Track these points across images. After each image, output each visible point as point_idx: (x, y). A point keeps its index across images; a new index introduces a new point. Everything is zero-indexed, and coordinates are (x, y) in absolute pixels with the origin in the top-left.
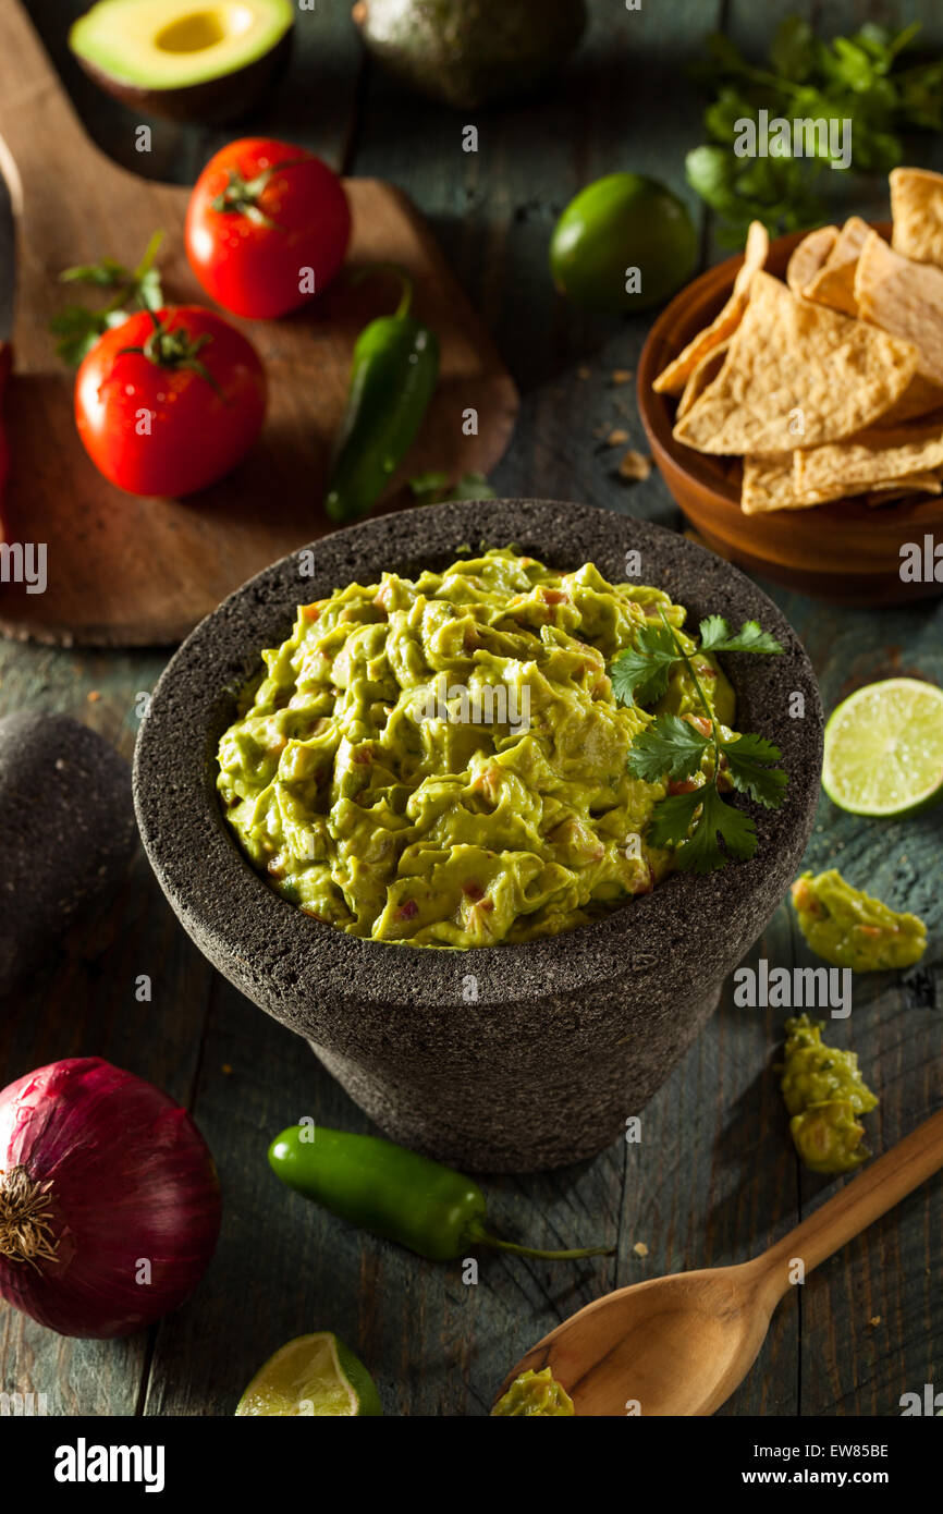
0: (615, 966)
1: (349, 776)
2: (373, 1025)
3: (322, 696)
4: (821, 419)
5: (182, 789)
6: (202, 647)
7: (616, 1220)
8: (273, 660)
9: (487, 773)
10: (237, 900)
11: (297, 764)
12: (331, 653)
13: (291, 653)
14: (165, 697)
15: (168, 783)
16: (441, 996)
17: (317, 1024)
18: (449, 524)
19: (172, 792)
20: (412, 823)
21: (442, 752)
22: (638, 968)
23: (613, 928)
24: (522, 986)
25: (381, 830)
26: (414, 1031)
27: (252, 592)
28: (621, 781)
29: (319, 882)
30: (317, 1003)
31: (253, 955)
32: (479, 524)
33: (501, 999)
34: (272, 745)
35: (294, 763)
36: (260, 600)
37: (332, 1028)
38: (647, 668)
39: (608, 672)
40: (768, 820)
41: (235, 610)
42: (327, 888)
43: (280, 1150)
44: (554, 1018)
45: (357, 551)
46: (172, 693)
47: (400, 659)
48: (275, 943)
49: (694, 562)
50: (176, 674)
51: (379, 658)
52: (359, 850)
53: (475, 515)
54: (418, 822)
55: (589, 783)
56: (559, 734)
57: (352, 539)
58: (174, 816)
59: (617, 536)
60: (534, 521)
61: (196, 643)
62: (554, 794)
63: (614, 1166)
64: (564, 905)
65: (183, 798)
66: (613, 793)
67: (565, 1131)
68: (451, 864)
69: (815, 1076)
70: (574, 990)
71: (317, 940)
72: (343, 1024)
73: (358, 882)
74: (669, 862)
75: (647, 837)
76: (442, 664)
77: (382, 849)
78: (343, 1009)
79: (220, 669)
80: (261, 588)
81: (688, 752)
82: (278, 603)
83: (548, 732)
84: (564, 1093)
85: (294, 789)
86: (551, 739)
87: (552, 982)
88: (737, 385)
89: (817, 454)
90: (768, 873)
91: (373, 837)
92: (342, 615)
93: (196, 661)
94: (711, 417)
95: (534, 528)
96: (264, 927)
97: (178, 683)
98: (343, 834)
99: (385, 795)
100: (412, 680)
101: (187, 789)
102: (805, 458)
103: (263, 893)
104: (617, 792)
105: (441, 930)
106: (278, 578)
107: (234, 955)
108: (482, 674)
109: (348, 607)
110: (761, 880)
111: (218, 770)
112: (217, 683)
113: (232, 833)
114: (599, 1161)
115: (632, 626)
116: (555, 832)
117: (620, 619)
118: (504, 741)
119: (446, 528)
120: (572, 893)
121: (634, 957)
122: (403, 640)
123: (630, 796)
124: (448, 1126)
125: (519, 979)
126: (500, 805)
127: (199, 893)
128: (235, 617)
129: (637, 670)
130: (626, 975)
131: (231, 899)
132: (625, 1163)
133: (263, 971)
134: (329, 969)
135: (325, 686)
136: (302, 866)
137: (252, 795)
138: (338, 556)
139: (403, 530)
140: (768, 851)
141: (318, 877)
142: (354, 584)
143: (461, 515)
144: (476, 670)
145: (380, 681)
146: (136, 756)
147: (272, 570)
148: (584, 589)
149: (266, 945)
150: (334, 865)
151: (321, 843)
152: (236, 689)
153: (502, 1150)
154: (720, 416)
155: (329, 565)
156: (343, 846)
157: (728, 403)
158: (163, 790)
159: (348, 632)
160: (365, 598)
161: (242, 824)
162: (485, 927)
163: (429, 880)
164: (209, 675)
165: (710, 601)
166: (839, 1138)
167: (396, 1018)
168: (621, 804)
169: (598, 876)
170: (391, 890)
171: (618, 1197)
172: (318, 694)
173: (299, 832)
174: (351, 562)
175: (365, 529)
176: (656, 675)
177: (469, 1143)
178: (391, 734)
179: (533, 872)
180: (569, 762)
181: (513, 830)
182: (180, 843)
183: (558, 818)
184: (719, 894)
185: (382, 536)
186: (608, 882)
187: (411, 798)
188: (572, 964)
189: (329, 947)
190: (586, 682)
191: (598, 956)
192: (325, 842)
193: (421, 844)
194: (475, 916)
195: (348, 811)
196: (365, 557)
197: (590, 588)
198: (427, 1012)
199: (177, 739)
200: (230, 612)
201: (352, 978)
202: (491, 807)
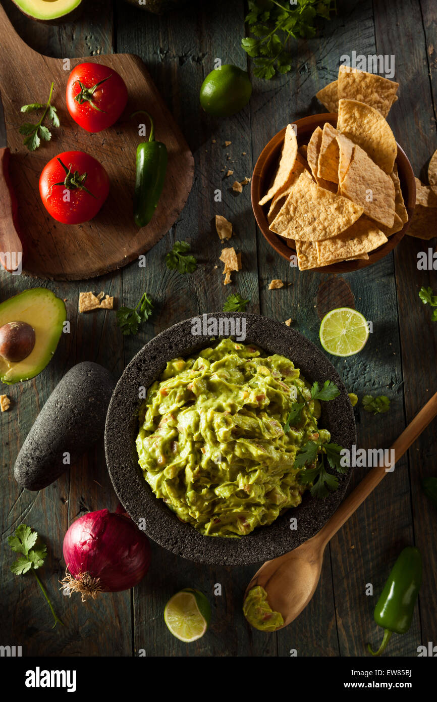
0: (294, 543)
3: (173, 432)
4: (325, 229)
5: (125, 466)
6: (121, 395)
8: (151, 408)
9: (246, 487)
10: (155, 519)
11: (172, 475)
12: (175, 415)
13: (157, 407)
14: (112, 421)
15: (120, 464)
16: (235, 560)
19: (122, 468)
20: (218, 497)
21: (226, 472)
25: (207, 502)
27: (135, 364)
29: (184, 512)
34: (159, 462)
35: (170, 474)
36: (139, 369)
41: (131, 375)
42: (188, 515)
46: (114, 419)
47: (207, 437)
48: (172, 539)
49: (300, 344)
50: (113, 408)
51: (198, 433)
52: (199, 509)
58: (125, 480)
59: (270, 331)
61: (119, 393)
62: (268, 483)
65: (127, 471)
68: (234, 513)
71: (187, 537)
73: (199, 516)
76: (224, 441)
79: (130, 405)
80: (139, 362)
82: (146, 370)
86: (268, 467)
88: (292, 209)
89: (324, 243)
91: (204, 505)
92: (177, 398)
93: (120, 402)
94: (282, 222)
96: (167, 531)
97: (115, 414)
98: (193, 504)
99: (206, 487)
102: (320, 245)
103: (164, 515)
105: (231, 529)
106: (144, 357)
109: (179, 393)
112: (130, 413)
116: (269, 495)
117: (284, 399)
118: (250, 470)
121: (301, 539)
122: (207, 430)
126: (251, 496)
134: (193, 550)
135: (175, 429)
137: (153, 474)
138: (165, 345)
140: (342, 486)
145: (198, 439)
146: (106, 451)
148: (270, 387)
149: (169, 540)
150: (190, 511)
154: (286, 222)
156: (193, 507)
157: (288, 216)
158: (119, 467)
160: (183, 386)
163: (225, 514)
164: (126, 409)
165: (308, 363)
170: (212, 518)
172: (171, 430)
174: (171, 348)
178: (206, 464)
179: (263, 514)
181: (255, 502)
182: (129, 493)
183: (270, 490)
184: (327, 507)
187: (216, 489)
189: (192, 540)
191: (288, 539)
192: (186, 505)
194: (243, 527)
195: (194, 497)
196: (176, 345)
199: (119, 442)
200: (129, 376)
201: (202, 554)
202: (247, 496)
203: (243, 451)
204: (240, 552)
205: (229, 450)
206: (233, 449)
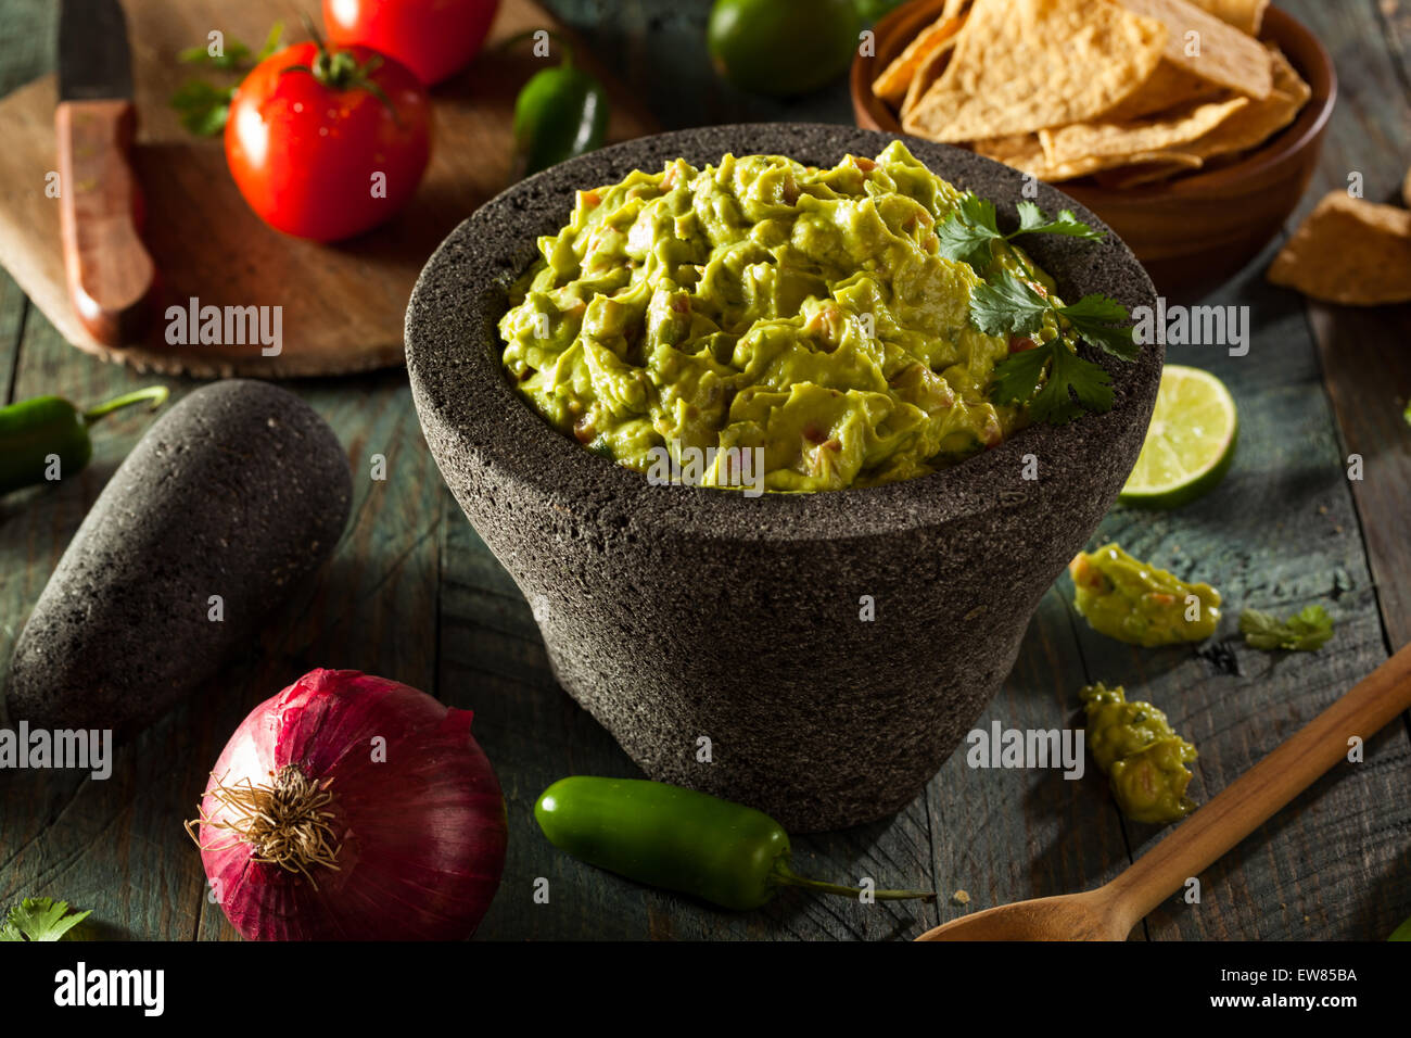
0: (981, 502)
1: (667, 325)
2: (714, 573)
3: (614, 272)
4: (1065, 102)
5: (464, 363)
6: (464, 245)
7: (929, 872)
8: (552, 247)
9: (826, 310)
10: (547, 456)
11: (606, 318)
12: (621, 228)
13: (571, 239)
14: (431, 287)
15: (448, 359)
16: (795, 531)
17: (642, 584)
18: (716, 144)
19: (455, 366)
20: (742, 371)
21: (768, 300)
22: (1008, 504)
23: (972, 471)
24: (883, 521)
25: (710, 372)
26: (761, 578)
27: (509, 200)
28: (962, 335)
29: (638, 435)
30: (650, 549)
31: (575, 502)
32: (748, 143)
33: (862, 533)
34: (572, 306)
35: (602, 316)
36: (518, 208)
37: (661, 585)
38: (969, 241)
39: (936, 231)
40: (1119, 379)
41: (494, 215)
42: (648, 439)
43: (548, 804)
44: (917, 561)
45: (618, 167)
46: (438, 283)
47: (712, 213)
48: (597, 491)
49: (988, 172)
50: (439, 268)
51: (688, 215)
52: (686, 393)
53: (741, 137)
54: (749, 366)
55: (930, 333)
56: (897, 277)
57: (611, 157)
58: (463, 385)
60: (807, 141)
61: (457, 242)
62: (896, 340)
63: (916, 823)
64: (914, 453)
65: (468, 371)
66: (953, 348)
67: (872, 770)
68: (789, 407)
69: (1129, 727)
70: (941, 524)
71: (645, 488)
72: (676, 576)
73: (685, 429)
74: (1016, 420)
75: (991, 395)
76: (763, 213)
77: (709, 396)
78: (681, 553)
79: (488, 264)
80: (520, 196)
81: (1027, 311)
82: (539, 209)
83: (886, 276)
84: (884, 708)
85: (604, 341)
86: (889, 283)
87: (915, 517)
88: (968, 79)
89: (1064, 133)
90: (1131, 423)
91: (701, 382)
92: (628, 195)
93: (459, 257)
94: (943, 108)
95: (808, 146)
96: (582, 477)
97: (443, 276)
98: (667, 379)
99: (708, 344)
100: (728, 232)
101: (470, 363)
102: (1053, 136)
103: (575, 449)
104: (957, 347)
106: (536, 189)
107: (552, 505)
108: (808, 220)
109: (635, 188)
110: (1124, 429)
111: (503, 345)
112: (487, 276)
113: (528, 402)
114: (899, 819)
115: (950, 201)
116: (902, 379)
117: (937, 193)
118: (838, 284)
119: (713, 147)
120: (922, 440)
121: (1001, 494)
122: (716, 193)
123: (972, 350)
124: (746, 761)
125: (878, 515)
126: (841, 346)
127: (502, 450)
128: (495, 221)
129: (959, 241)
130: (996, 510)
131: (540, 454)
132: (929, 822)
133: (587, 518)
134: (664, 512)
135: (620, 259)
136: (615, 422)
137: (549, 363)
138: (599, 171)
139: (665, 149)
140: (1126, 404)
141: (637, 430)
142: (636, 172)
143: (727, 136)
144: (801, 217)
145: (687, 240)
146: (406, 337)
147: (529, 183)
148: (895, 164)
149: (587, 494)
150: (656, 413)
151: (641, 391)
152: (507, 281)
153: (802, 795)
154: (954, 106)
155: (590, 178)
156: (667, 393)
157: (960, 95)
158: (444, 364)
159: (640, 207)
160: (649, 183)
161: (540, 389)
162: (833, 468)
163: (764, 427)
164: (476, 269)
166: (1166, 783)
167: (743, 558)
168: (963, 360)
169: (949, 423)
170: (724, 436)
171: (927, 852)
172: (610, 269)
173: (616, 381)
175: (624, 149)
176: (979, 247)
177: (765, 787)
178: (709, 284)
179: (883, 413)
180: (907, 308)
181: (858, 369)
182: (471, 408)
183: (901, 365)
184: (1081, 441)
185: (643, 154)
186: (958, 432)
187: (740, 342)
188: (934, 502)
189: (659, 493)
190: (917, 234)
191: (962, 494)
192: (646, 390)
193: (755, 387)
194: (822, 455)
195: (668, 356)
197: (901, 162)
198: (781, 548)
199: (450, 322)
200: (489, 217)
201: (691, 519)
202: (830, 348)
203: (818, 224)
204: (812, 517)
205: (781, 235)
206: (789, 233)
